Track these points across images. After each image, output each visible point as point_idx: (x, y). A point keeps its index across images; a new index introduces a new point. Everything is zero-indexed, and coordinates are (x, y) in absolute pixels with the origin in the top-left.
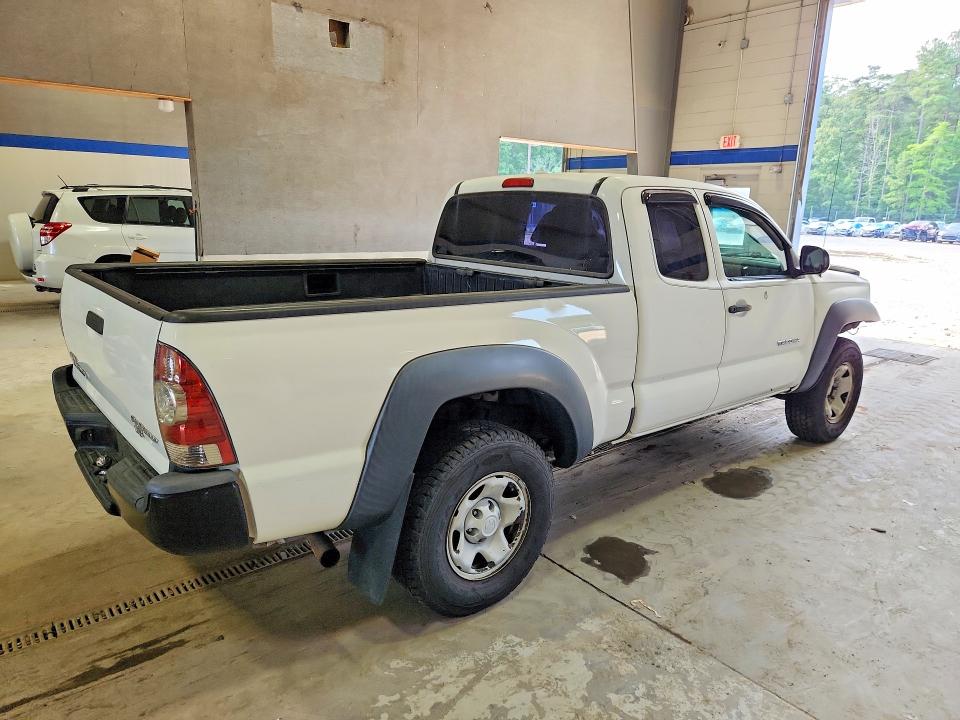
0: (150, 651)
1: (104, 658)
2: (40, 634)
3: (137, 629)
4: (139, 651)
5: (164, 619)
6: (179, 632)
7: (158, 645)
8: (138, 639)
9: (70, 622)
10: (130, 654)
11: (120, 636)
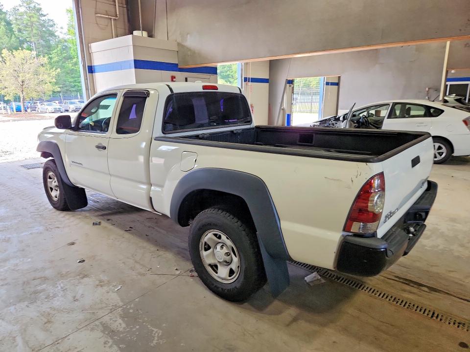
0: (408, 282)
1: (424, 291)
2: (439, 319)
3: (404, 291)
4: (412, 285)
5: (392, 286)
6: (394, 280)
7: (405, 282)
8: (407, 288)
9: (424, 313)
10: (415, 286)
11: (411, 293)
